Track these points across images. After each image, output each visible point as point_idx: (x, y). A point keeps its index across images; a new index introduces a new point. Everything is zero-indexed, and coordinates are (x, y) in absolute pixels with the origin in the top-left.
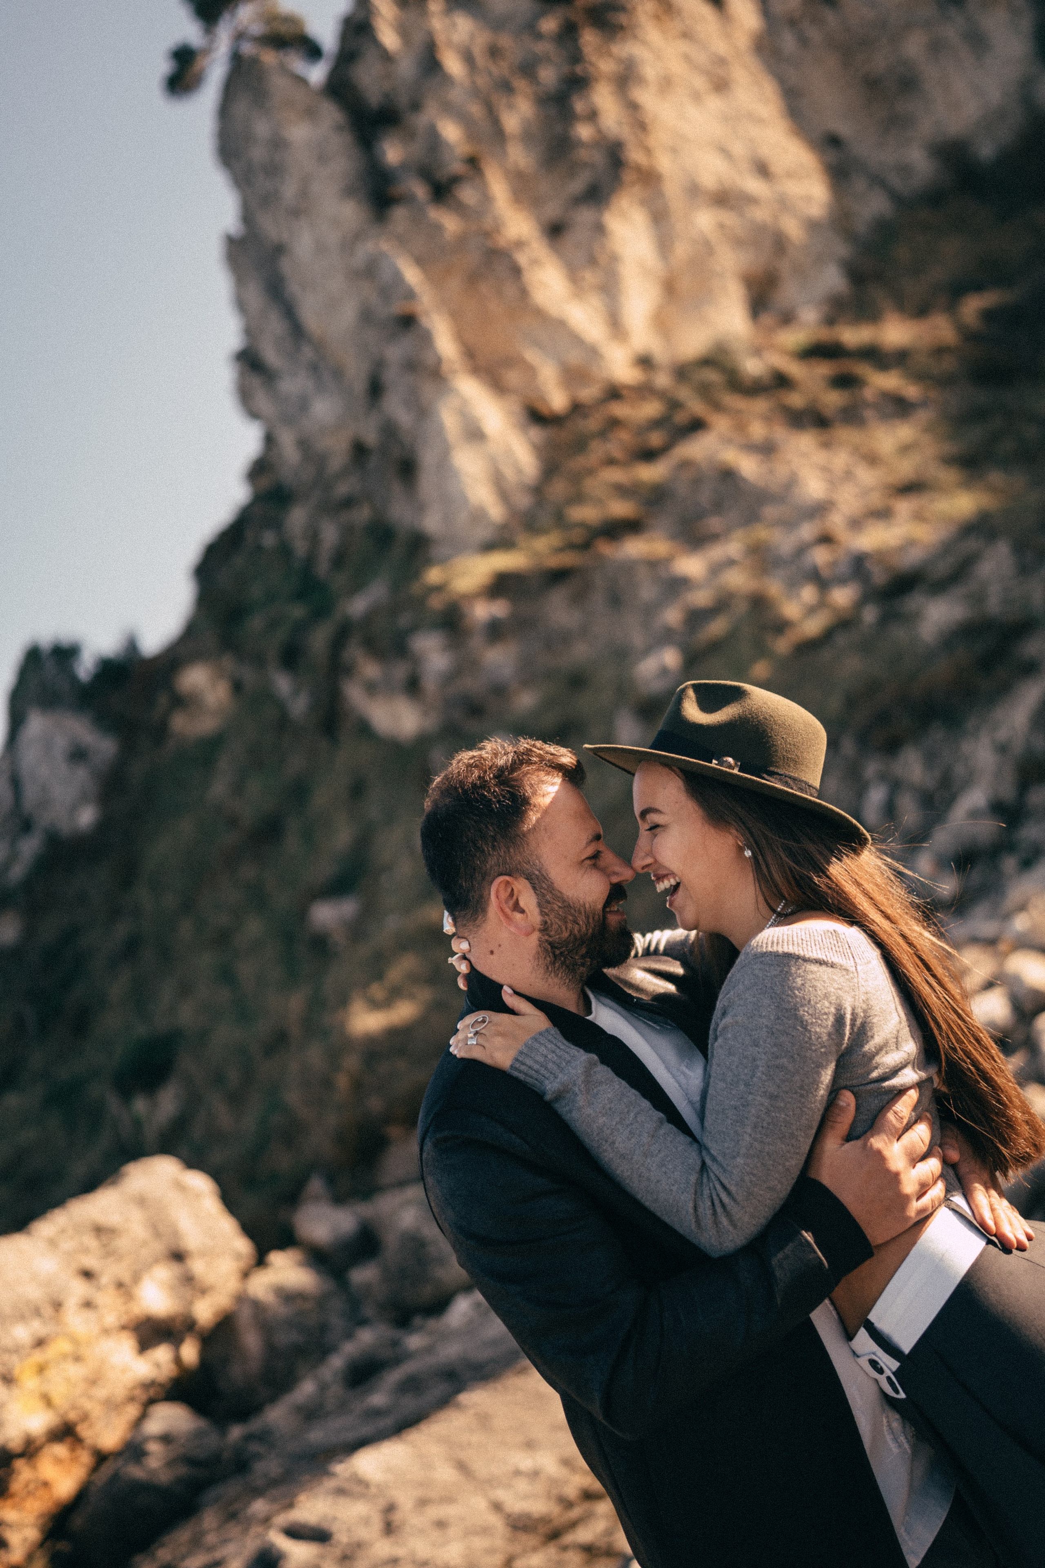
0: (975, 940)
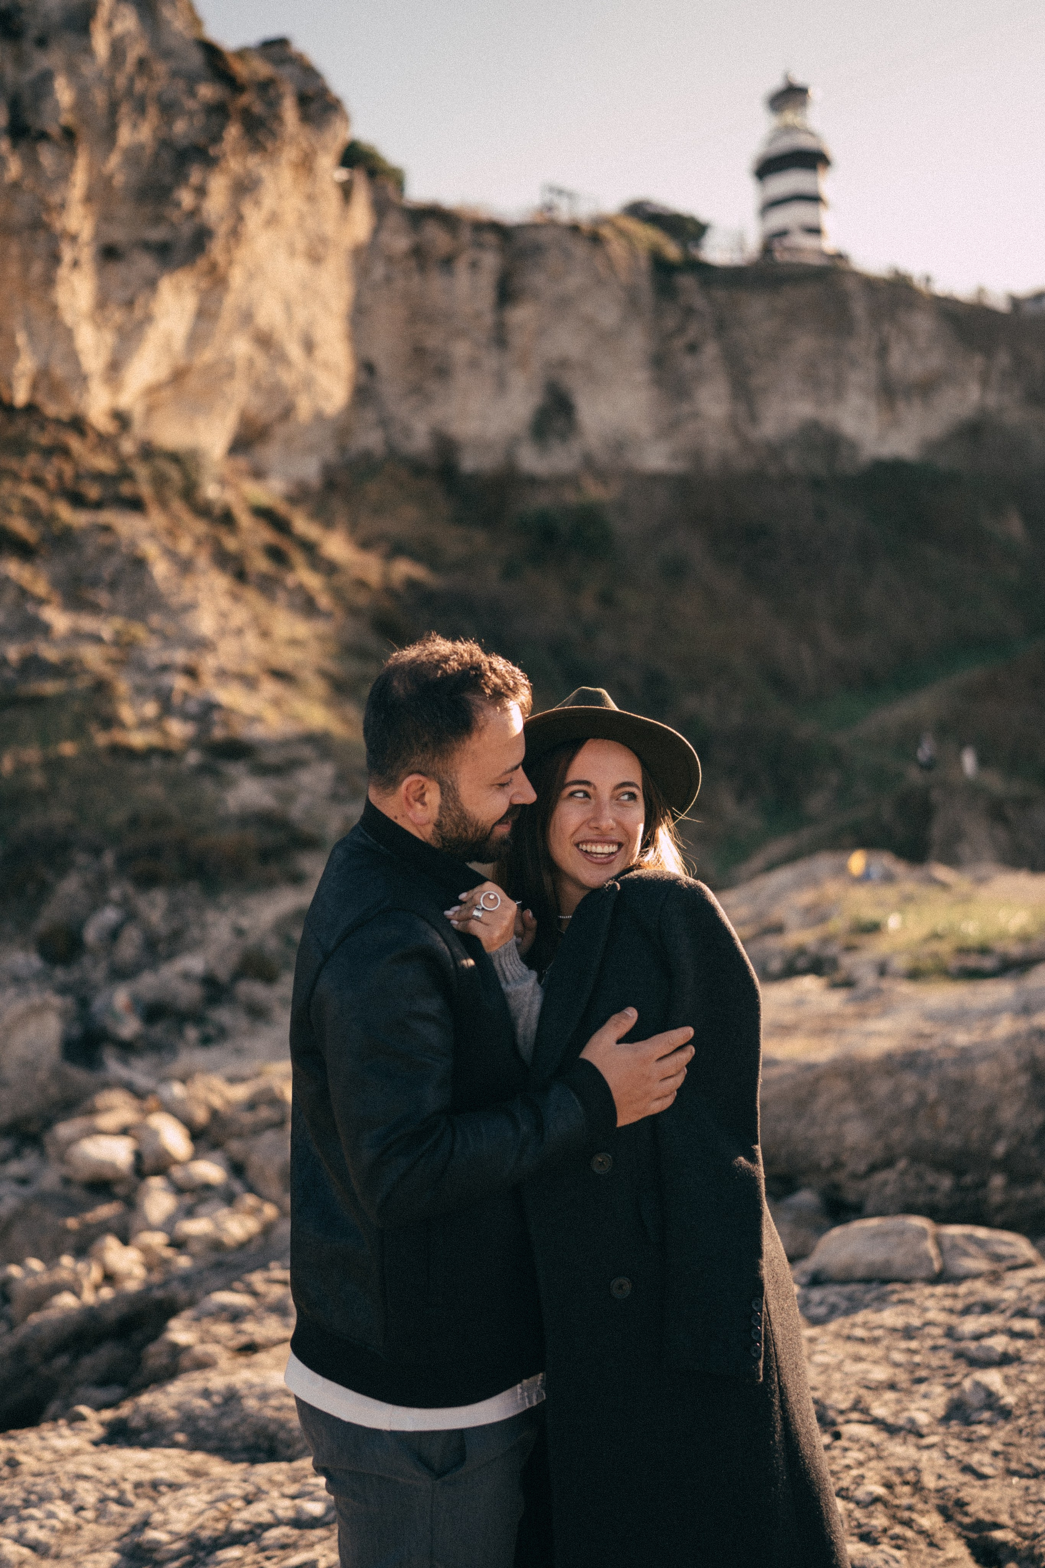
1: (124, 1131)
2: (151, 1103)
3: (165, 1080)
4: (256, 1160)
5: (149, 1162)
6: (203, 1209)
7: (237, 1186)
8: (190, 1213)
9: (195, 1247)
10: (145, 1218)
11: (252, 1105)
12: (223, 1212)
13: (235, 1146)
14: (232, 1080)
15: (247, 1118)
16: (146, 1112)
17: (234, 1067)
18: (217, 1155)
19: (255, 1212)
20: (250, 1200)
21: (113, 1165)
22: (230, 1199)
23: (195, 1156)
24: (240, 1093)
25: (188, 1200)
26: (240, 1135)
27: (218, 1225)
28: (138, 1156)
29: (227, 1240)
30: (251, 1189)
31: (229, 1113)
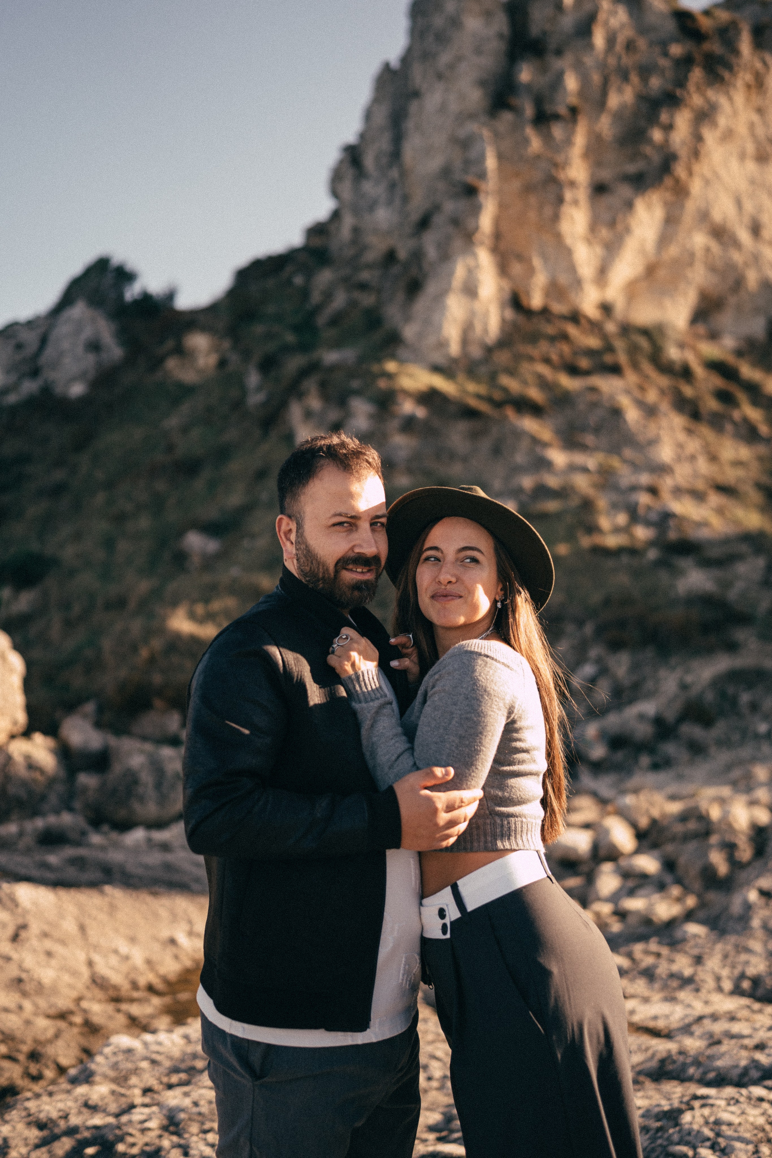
0: (595, 795)
1: (587, 826)
2: (610, 808)
3: (623, 792)
4: (682, 860)
5: (602, 852)
6: (642, 892)
7: (668, 878)
8: (631, 893)
9: (632, 920)
10: (597, 893)
11: (684, 817)
12: (656, 897)
13: (670, 848)
14: (673, 798)
15: (679, 828)
16: (604, 814)
17: (673, 788)
18: (656, 853)
19: (679, 900)
20: (676, 891)
21: (575, 850)
22: (661, 887)
23: (638, 851)
24: (675, 808)
25: (630, 884)
26: (673, 839)
27: (651, 906)
28: (595, 847)
29: (655, 919)
30: (679, 881)
31: (665, 823)
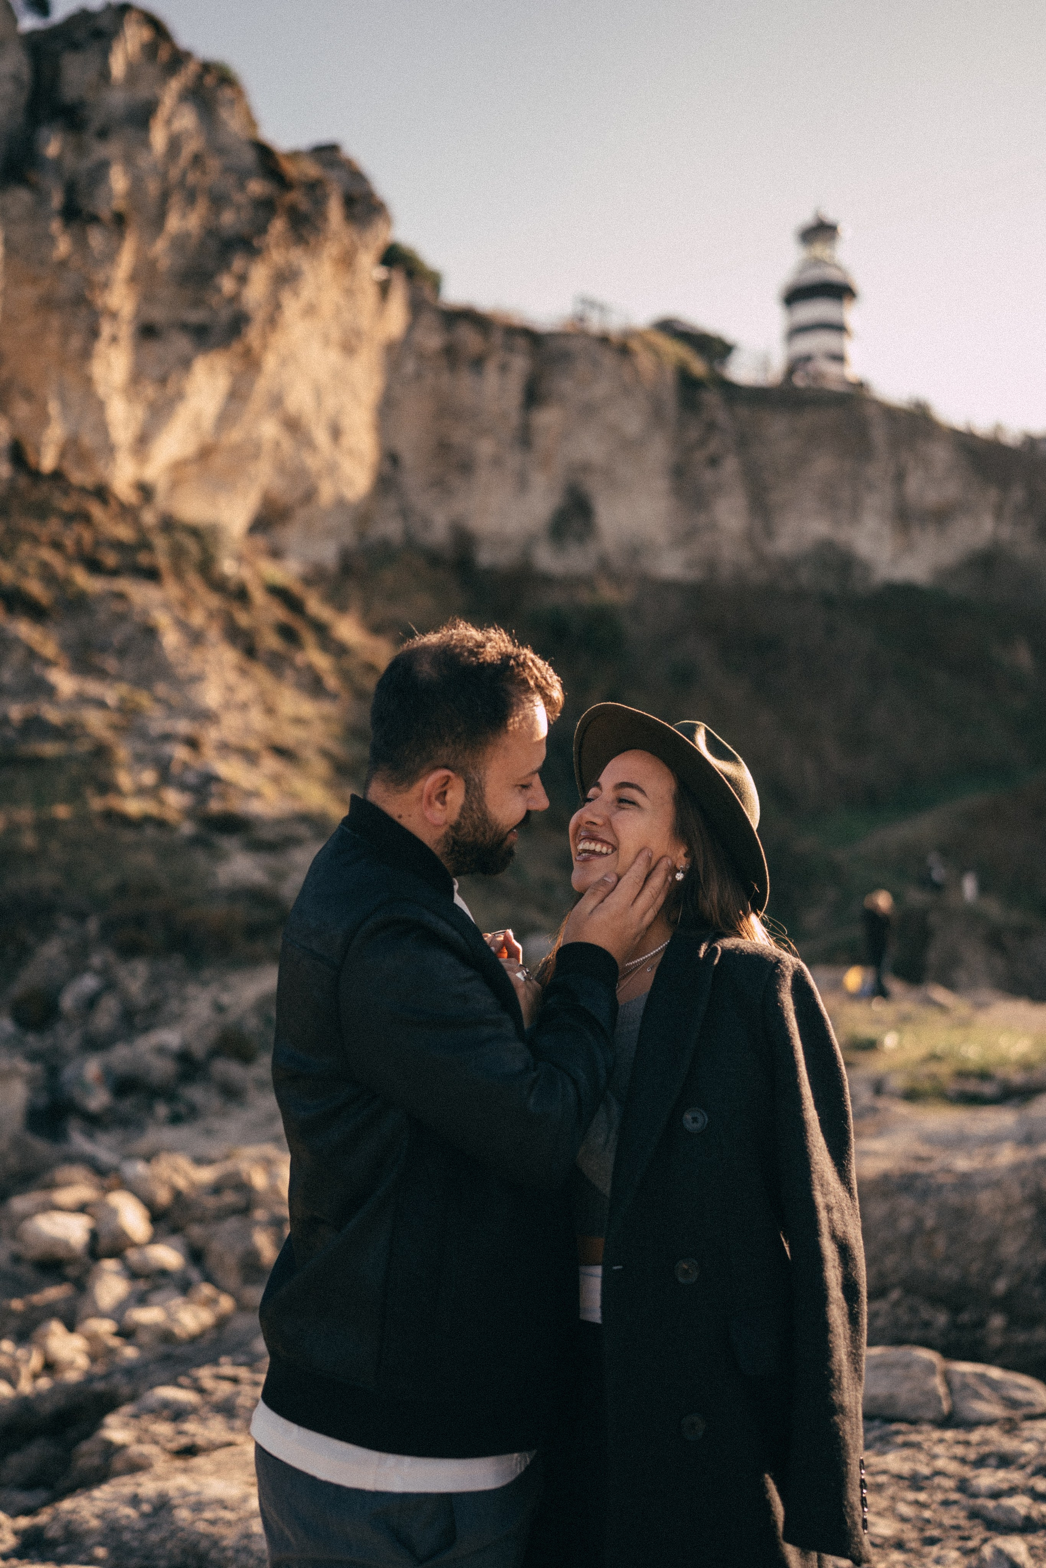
1: (82, 1208)
2: (112, 1180)
3: (130, 1157)
4: (216, 1246)
5: (104, 1243)
6: (157, 1297)
7: (194, 1274)
8: (142, 1300)
9: (144, 1338)
10: (94, 1303)
11: (217, 1189)
12: (177, 1301)
13: (196, 1231)
14: (200, 1161)
15: (211, 1202)
16: (107, 1190)
17: (202, 1147)
18: (176, 1240)
19: (210, 1302)
20: (206, 1290)
21: (66, 1244)
22: (185, 1288)
23: (154, 1240)
24: (206, 1175)
25: (142, 1285)
26: (201, 1220)
27: (171, 1316)
28: (94, 1235)
29: (177, 1330)
30: (208, 1278)
31: (193, 1195)
